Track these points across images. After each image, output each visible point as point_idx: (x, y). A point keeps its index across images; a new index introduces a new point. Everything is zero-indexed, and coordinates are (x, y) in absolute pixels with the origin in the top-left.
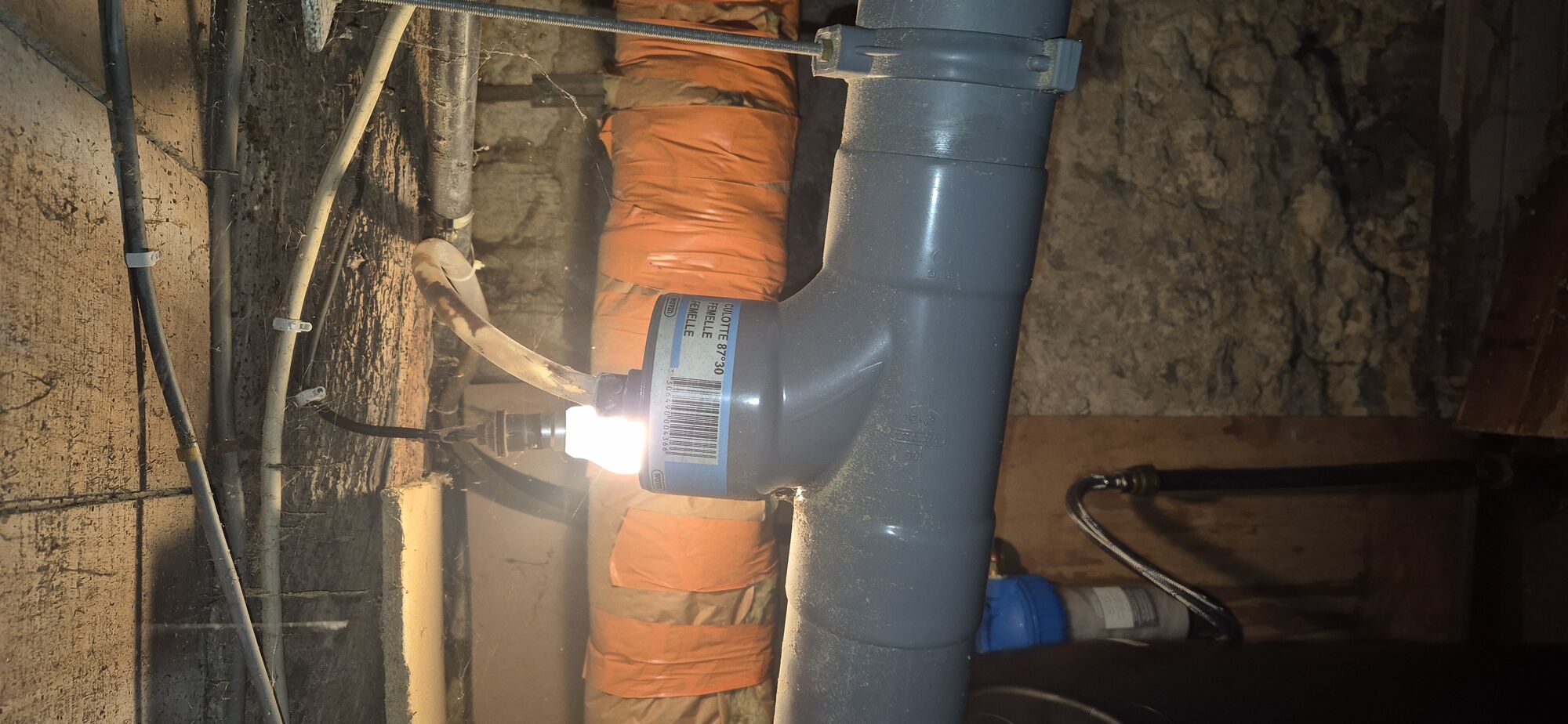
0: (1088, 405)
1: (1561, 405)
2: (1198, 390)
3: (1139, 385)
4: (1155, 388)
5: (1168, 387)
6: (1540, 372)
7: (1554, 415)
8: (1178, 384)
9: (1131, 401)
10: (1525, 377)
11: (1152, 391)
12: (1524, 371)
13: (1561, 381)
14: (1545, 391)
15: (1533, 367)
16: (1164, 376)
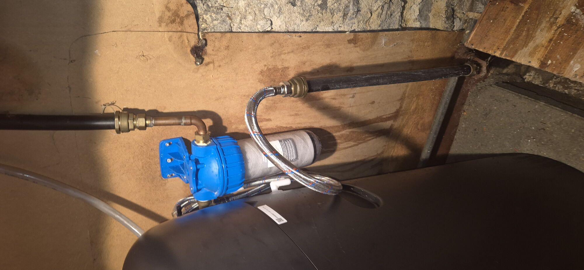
0: (272, 24)
1: (531, 45)
2: (337, 13)
3: (304, 11)
4: (313, 14)
5: (321, 13)
6: (523, 22)
7: (525, 50)
8: (327, 11)
9: (298, 22)
10: (514, 23)
11: (311, 15)
12: (515, 18)
13: (535, 30)
14: (524, 34)
15: (521, 17)
16: (319, 6)
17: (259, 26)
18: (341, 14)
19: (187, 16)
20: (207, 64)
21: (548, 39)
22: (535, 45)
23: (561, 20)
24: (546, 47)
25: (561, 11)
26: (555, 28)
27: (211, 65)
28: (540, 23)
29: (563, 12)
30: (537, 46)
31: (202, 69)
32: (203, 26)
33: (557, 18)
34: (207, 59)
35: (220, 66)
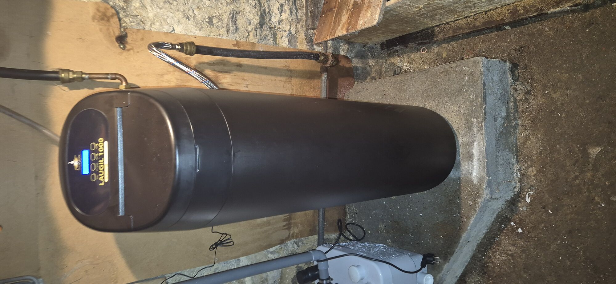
0: (174, 29)
1: (341, 24)
2: (222, 29)
3: (197, 24)
4: (204, 27)
5: (210, 27)
6: (336, 16)
7: (339, 28)
8: (214, 26)
9: (194, 30)
10: (332, 20)
11: (203, 28)
12: (332, 17)
13: (341, 17)
14: (337, 22)
15: (334, 15)
16: (208, 22)
17: (164, 30)
18: (225, 29)
19: (112, 16)
20: (129, 50)
21: (347, 18)
22: (343, 23)
23: (351, 6)
24: (347, 22)
25: (350, 2)
26: (349, 11)
27: (132, 51)
28: (343, 13)
29: (351, 2)
30: (344, 24)
31: (125, 53)
32: (124, 24)
33: (349, 6)
34: (128, 47)
35: (138, 52)
